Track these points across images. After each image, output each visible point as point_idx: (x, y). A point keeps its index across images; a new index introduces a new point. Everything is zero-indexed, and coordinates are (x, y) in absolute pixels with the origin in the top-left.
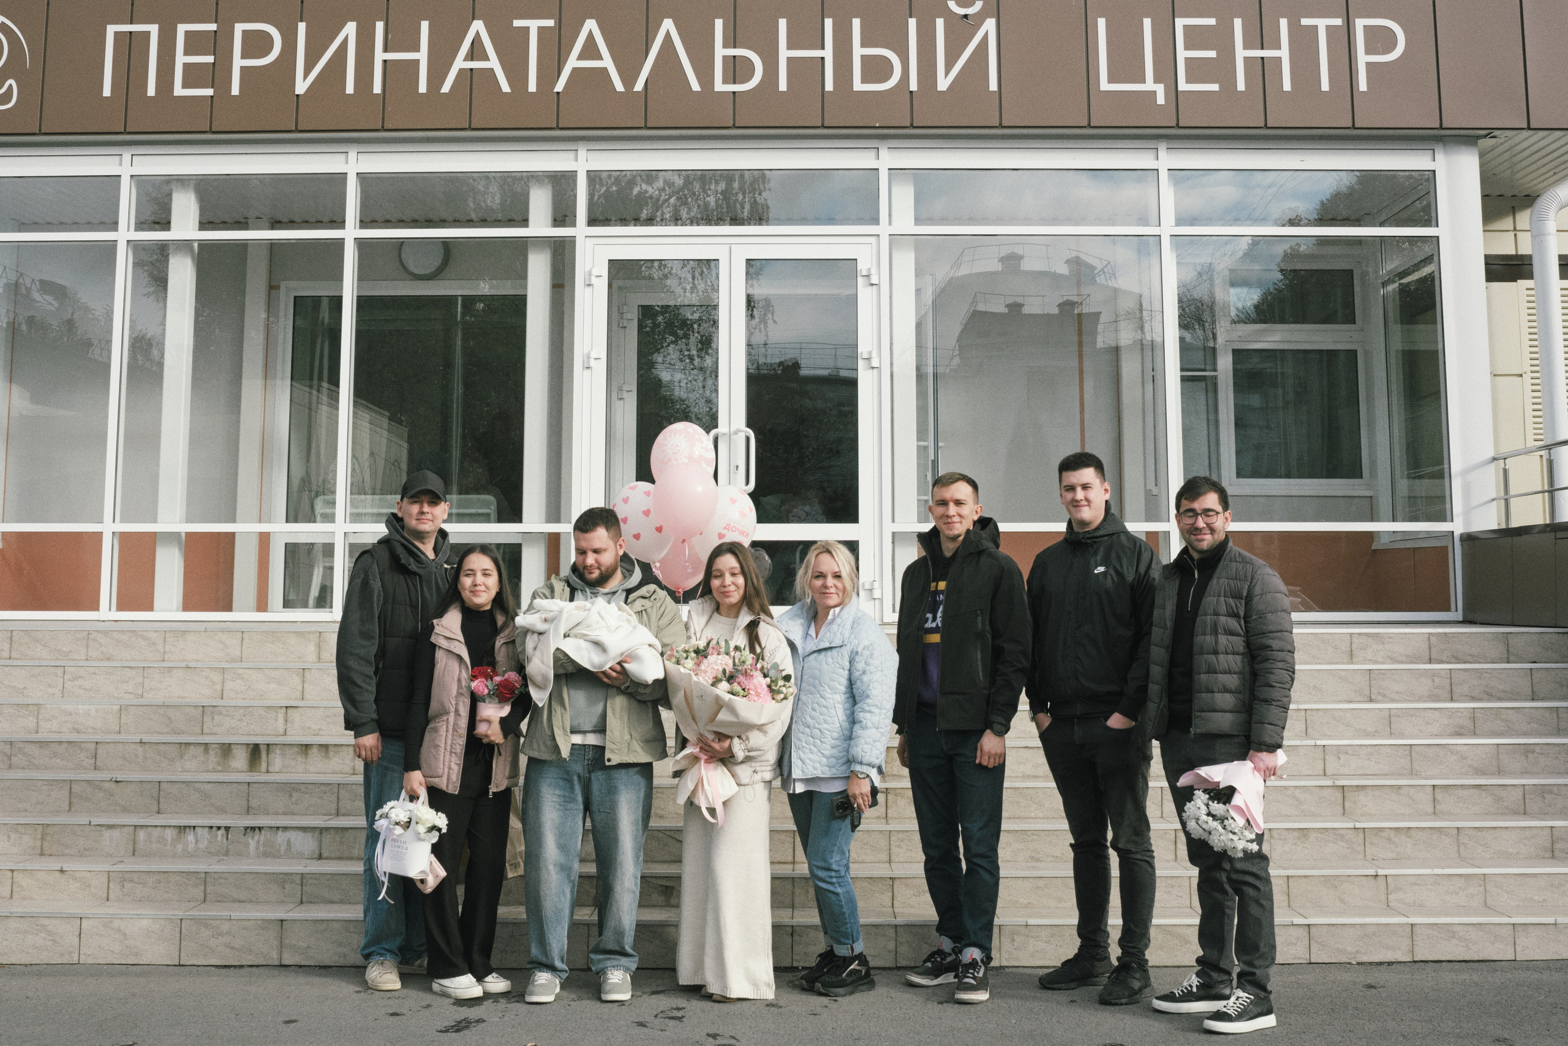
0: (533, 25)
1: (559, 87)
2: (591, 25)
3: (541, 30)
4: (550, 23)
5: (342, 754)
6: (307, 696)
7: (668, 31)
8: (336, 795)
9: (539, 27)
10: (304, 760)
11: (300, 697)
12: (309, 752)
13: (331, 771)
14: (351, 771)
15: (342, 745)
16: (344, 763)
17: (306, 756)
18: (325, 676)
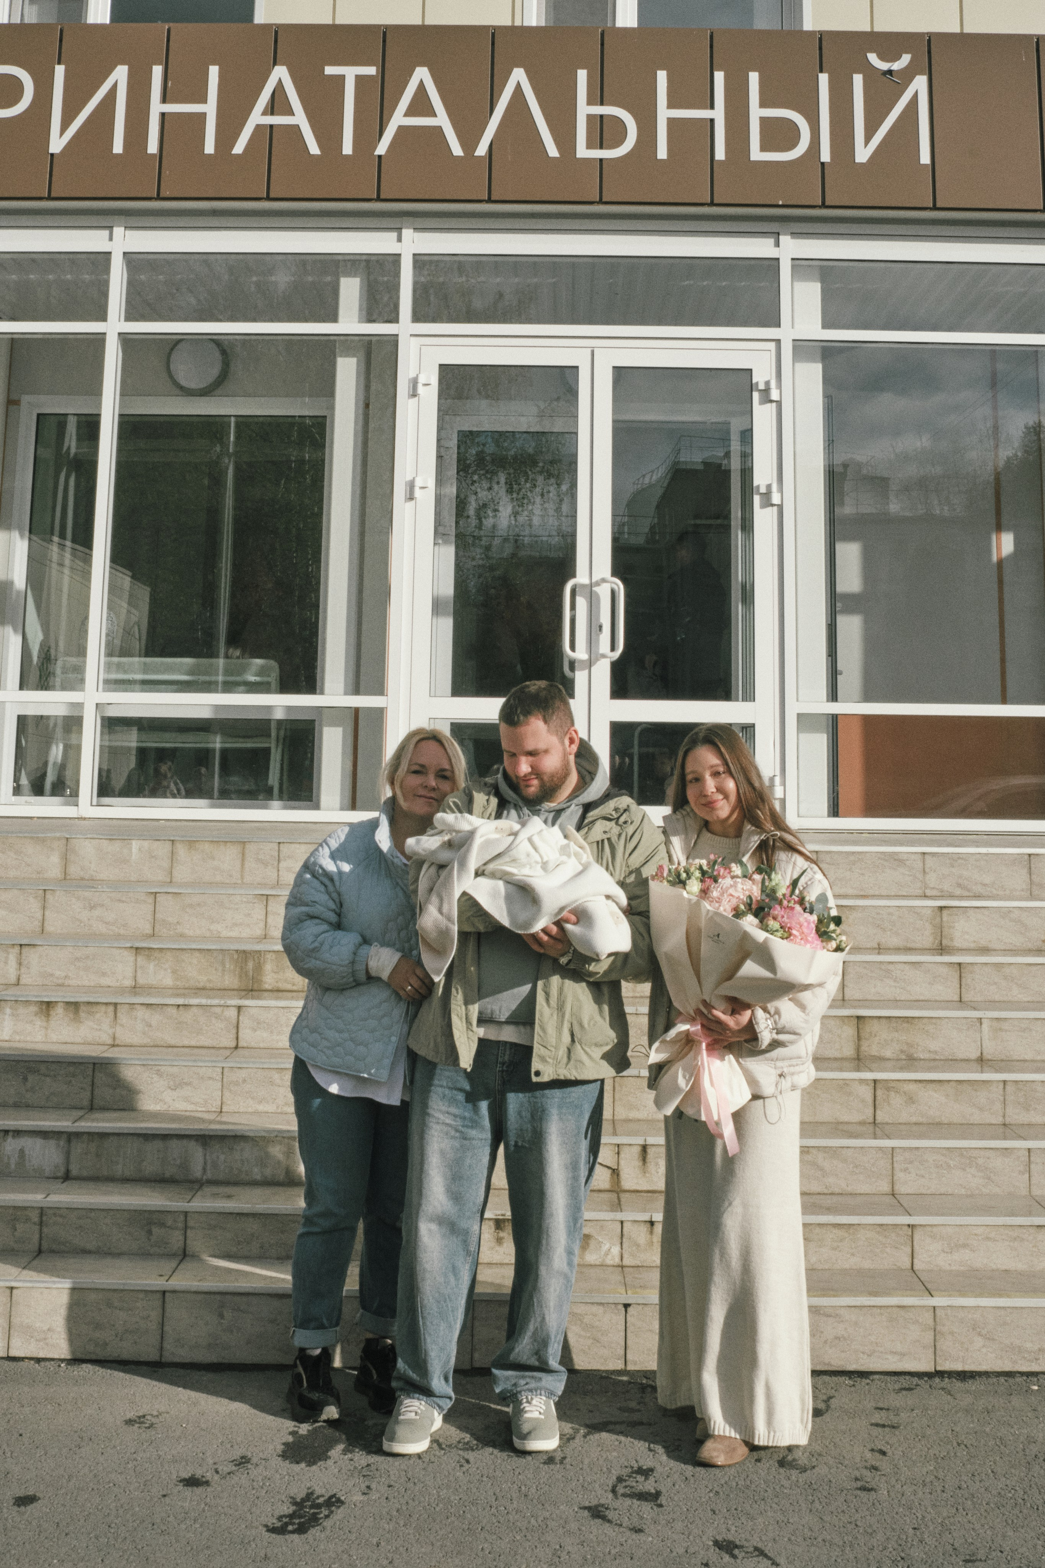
0: (350, 73)
1: (382, 149)
2: (422, 74)
3: (359, 79)
4: (371, 71)
5: (98, 1016)
6: (49, 928)
7: (518, 83)
8: (89, 1079)
9: (357, 76)
10: (45, 1024)
11: (39, 929)
12: (51, 1012)
13: (82, 1041)
14: (110, 1042)
15: (98, 1003)
16: (100, 1030)
17: (48, 1015)
18: (74, 900)
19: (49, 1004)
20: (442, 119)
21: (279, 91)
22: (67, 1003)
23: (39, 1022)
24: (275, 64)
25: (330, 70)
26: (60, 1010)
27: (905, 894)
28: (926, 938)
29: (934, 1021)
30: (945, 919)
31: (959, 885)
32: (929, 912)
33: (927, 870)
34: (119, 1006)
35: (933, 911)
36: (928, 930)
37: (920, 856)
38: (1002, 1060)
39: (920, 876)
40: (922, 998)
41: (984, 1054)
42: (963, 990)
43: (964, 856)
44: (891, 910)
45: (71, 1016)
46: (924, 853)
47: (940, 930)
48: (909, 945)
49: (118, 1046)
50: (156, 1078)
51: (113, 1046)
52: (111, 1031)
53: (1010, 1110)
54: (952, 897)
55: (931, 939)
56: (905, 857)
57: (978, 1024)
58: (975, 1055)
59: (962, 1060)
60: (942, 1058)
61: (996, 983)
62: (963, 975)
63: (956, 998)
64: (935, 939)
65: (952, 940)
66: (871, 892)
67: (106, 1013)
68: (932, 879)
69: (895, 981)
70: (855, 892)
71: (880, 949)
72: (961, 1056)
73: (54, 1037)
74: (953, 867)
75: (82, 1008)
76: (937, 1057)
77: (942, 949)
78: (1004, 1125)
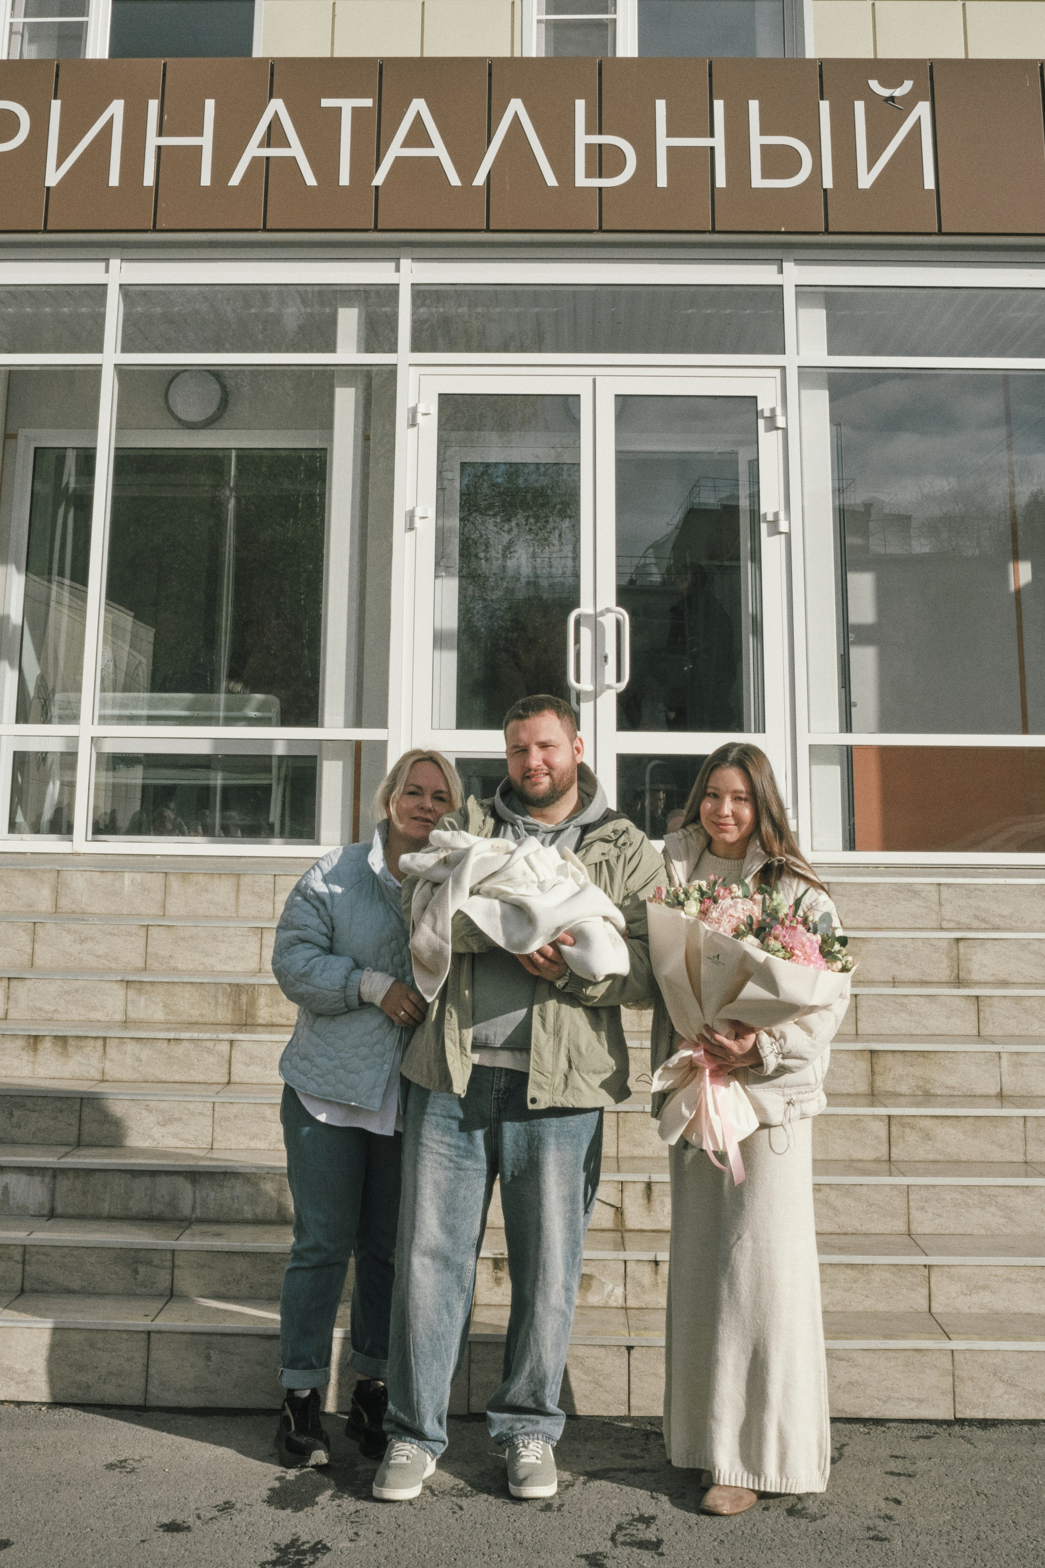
0: (347, 105)
1: (379, 180)
2: (419, 105)
3: (354, 110)
4: (368, 103)
5: (87, 1050)
6: (38, 962)
7: (516, 114)
8: (77, 1114)
9: (353, 108)
10: (31, 1059)
11: (27, 963)
12: (39, 1046)
13: (71, 1077)
14: (98, 1076)
15: (87, 1037)
16: (89, 1065)
17: (35, 1050)
18: (64, 934)
19: (36, 1037)
20: (439, 150)
21: (275, 124)
22: (55, 1037)
23: (26, 1057)
24: (271, 97)
25: (326, 103)
26: (47, 1044)
27: (921, 926)
28: (943, 972)
29: (950, 1055)
30: (962, 951)
31: (976, 917)
32: (944, 944)
33: (943, 902)
34: (108, 1041)
35: (949, 943)
36: (945, 962)
37: (935, 888)
38: (1023, 1097)
39: (936, 907)
40: (938, 1032)
41: (1004, 1090)
42: (981, 1024)
43: (980, 887)
44: (905, 942)
45: (60, 1050)
46: (939, 884)
47: (957, 963)
48: (924, 979)
49: (107, 1081)
50: (145, 1113)
51: (103, 1081)
52: (100, 1066)
53: (1032, 1148)
54: (969, 929)
55: (947, 972)
56: (919, 888)
57: (997, 1059)
58: (994, 1090)
59: (981, 1096)
60: (960, 1093)
61: (1015, 1017)
62: (981, 1008)
63: (975, 1032)
64: (953, 972)
65: (969, 972)
66: (885, 925)
67: (94, 1047)
68: (948, 911)
69: (910, 1015)
70: (869, 925)
71: (895, 982)
72: (979, 1092)
73: (42, 1072)
74: (970, 898)
75: (70, 1041)
76: (955, 1093)
77: (959, 982)
78: (1026, 1163)
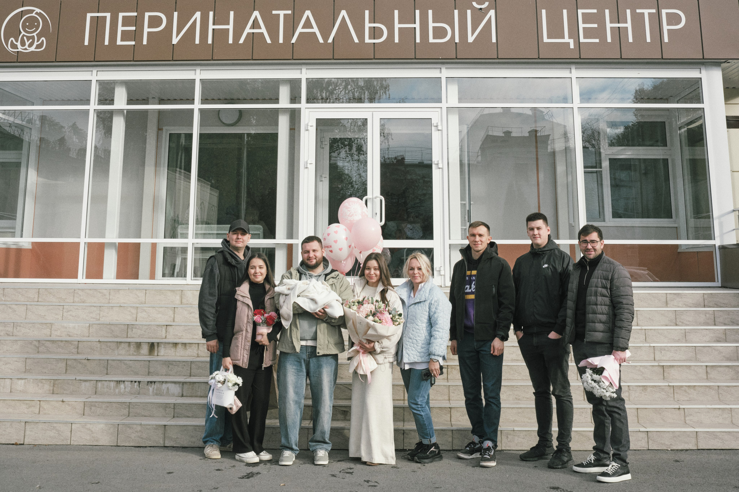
1: (294, 41)
2: (308, 13)
4: (289, 12)
5: (192, 347)
6: (176, 320)
7: (343, 16)
9: (284, 14)
10: (175, 351)
11: (172, 320)
14: (196, 355)
15: (192, 343)
16: (193, 352)
18: (184, 311)
20: (315, 29)
21: (256, 20)
22: (183, 343)
23: (173, 350)
24: (254, 10)
25: (274, 12)
26: (180, 346)
34: (199, 344)
45: (184, 348)
67: (195, 346)
75: (187, 345)
